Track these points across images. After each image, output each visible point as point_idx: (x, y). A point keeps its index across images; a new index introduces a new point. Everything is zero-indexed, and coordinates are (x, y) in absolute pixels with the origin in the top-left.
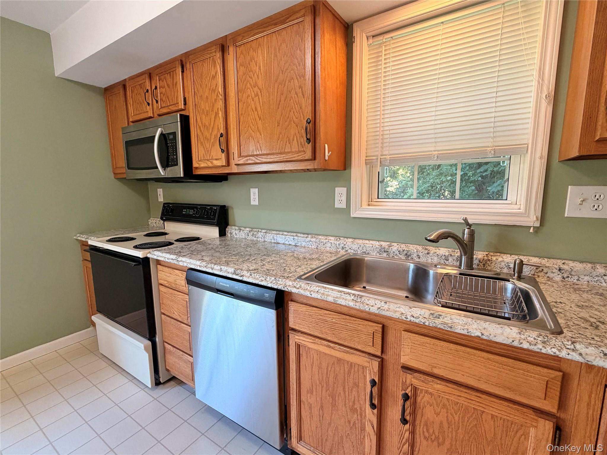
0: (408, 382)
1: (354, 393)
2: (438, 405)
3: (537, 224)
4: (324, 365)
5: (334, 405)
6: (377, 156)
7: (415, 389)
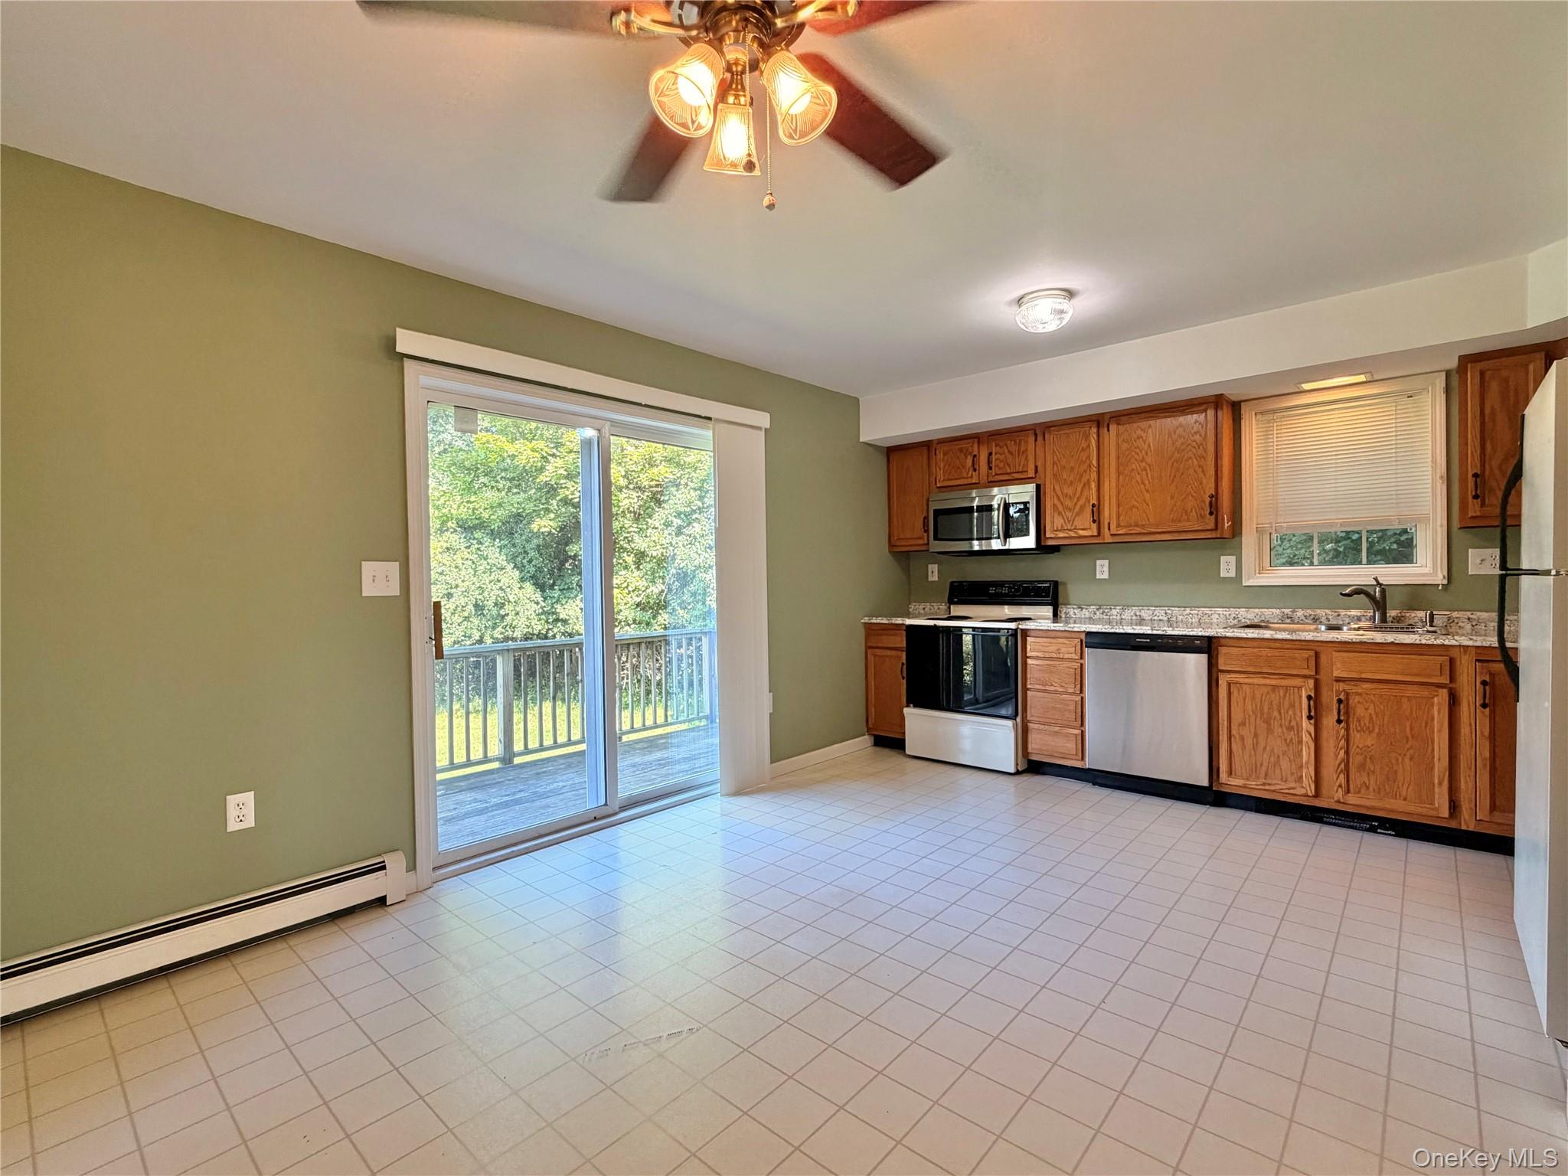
0: (1341, 689)
1: (1290, 713)
2: (1367, 702)
3: (1445, 582)
4: (1258, 696)
5: (1270, 731)
6: (1271, 523)
7: (1347, 694)
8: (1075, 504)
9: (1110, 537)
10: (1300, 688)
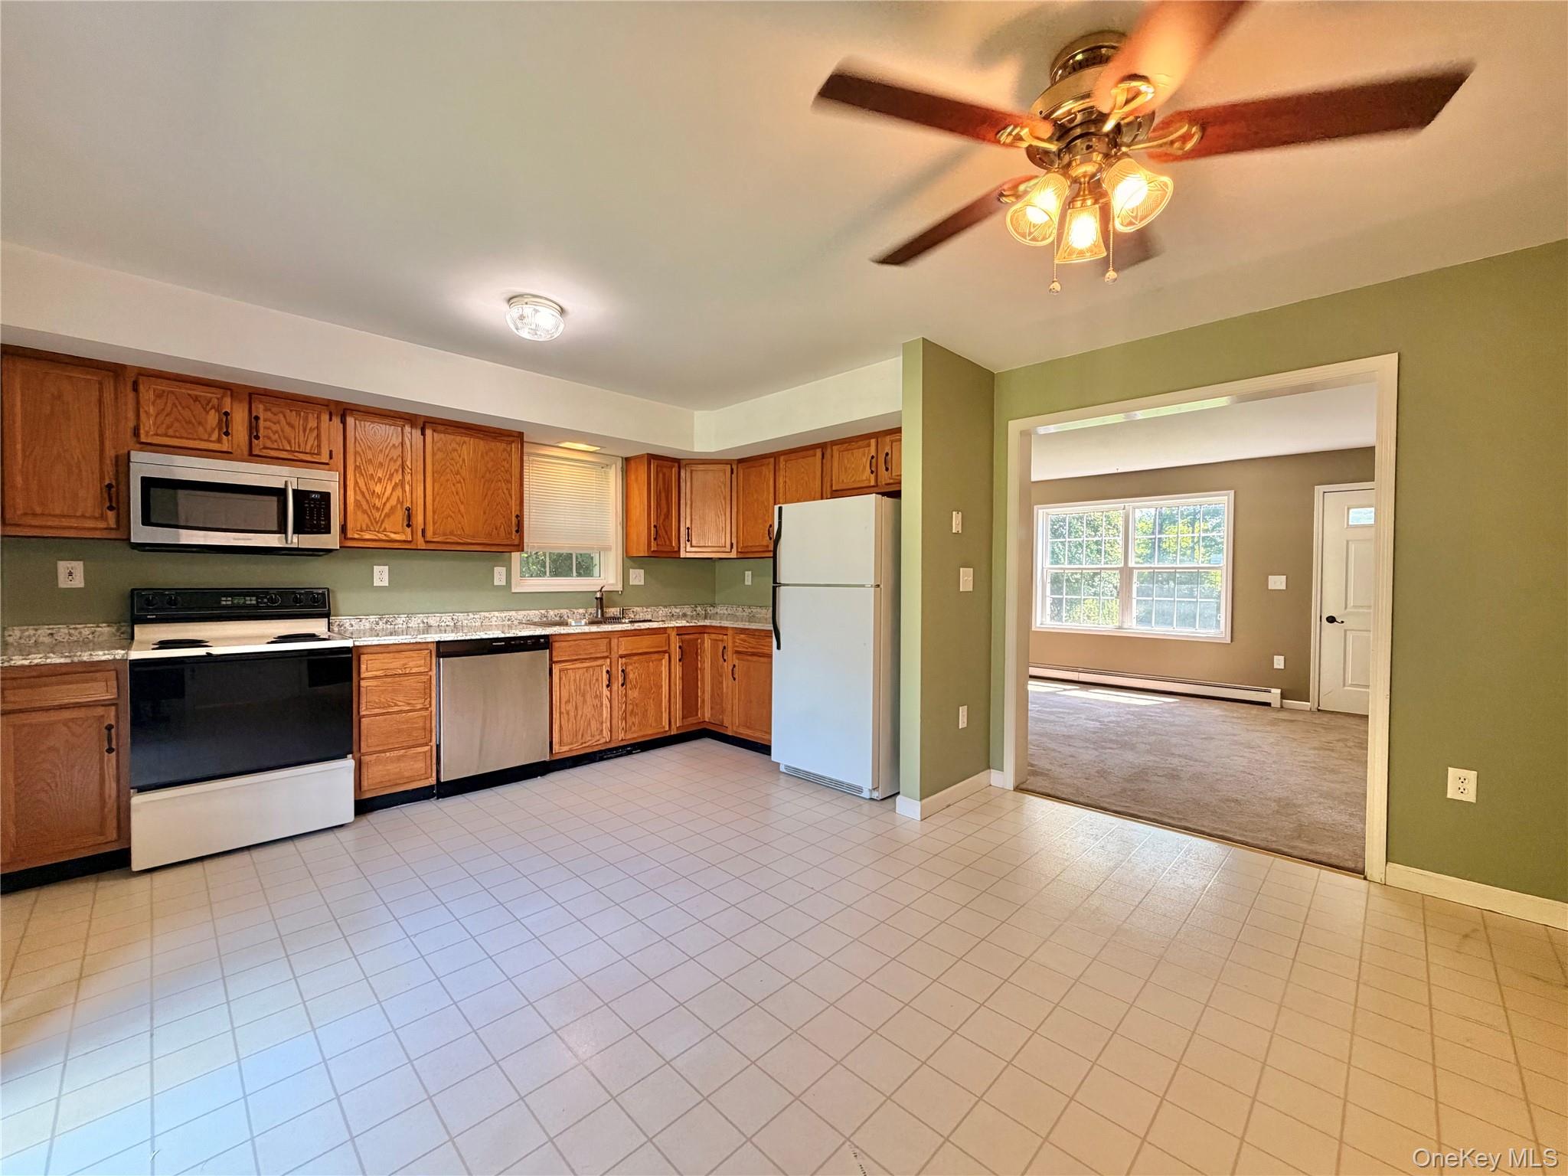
3: (624, 590)
4: (577, 676)
5: (584, 702)
8: (385, 504)
9: (424, 543)
10: (602, 666)
